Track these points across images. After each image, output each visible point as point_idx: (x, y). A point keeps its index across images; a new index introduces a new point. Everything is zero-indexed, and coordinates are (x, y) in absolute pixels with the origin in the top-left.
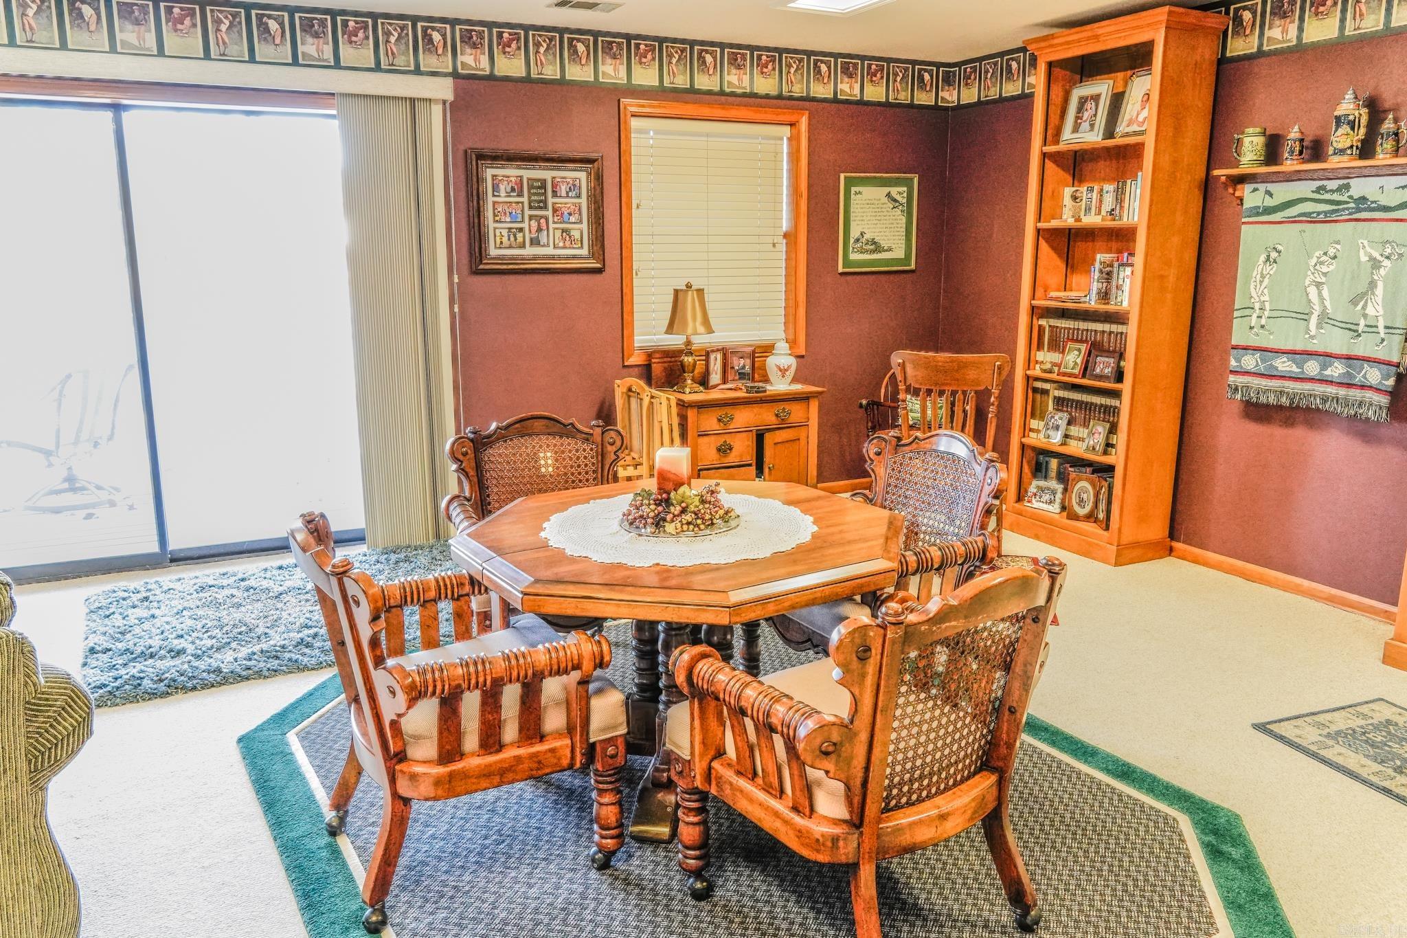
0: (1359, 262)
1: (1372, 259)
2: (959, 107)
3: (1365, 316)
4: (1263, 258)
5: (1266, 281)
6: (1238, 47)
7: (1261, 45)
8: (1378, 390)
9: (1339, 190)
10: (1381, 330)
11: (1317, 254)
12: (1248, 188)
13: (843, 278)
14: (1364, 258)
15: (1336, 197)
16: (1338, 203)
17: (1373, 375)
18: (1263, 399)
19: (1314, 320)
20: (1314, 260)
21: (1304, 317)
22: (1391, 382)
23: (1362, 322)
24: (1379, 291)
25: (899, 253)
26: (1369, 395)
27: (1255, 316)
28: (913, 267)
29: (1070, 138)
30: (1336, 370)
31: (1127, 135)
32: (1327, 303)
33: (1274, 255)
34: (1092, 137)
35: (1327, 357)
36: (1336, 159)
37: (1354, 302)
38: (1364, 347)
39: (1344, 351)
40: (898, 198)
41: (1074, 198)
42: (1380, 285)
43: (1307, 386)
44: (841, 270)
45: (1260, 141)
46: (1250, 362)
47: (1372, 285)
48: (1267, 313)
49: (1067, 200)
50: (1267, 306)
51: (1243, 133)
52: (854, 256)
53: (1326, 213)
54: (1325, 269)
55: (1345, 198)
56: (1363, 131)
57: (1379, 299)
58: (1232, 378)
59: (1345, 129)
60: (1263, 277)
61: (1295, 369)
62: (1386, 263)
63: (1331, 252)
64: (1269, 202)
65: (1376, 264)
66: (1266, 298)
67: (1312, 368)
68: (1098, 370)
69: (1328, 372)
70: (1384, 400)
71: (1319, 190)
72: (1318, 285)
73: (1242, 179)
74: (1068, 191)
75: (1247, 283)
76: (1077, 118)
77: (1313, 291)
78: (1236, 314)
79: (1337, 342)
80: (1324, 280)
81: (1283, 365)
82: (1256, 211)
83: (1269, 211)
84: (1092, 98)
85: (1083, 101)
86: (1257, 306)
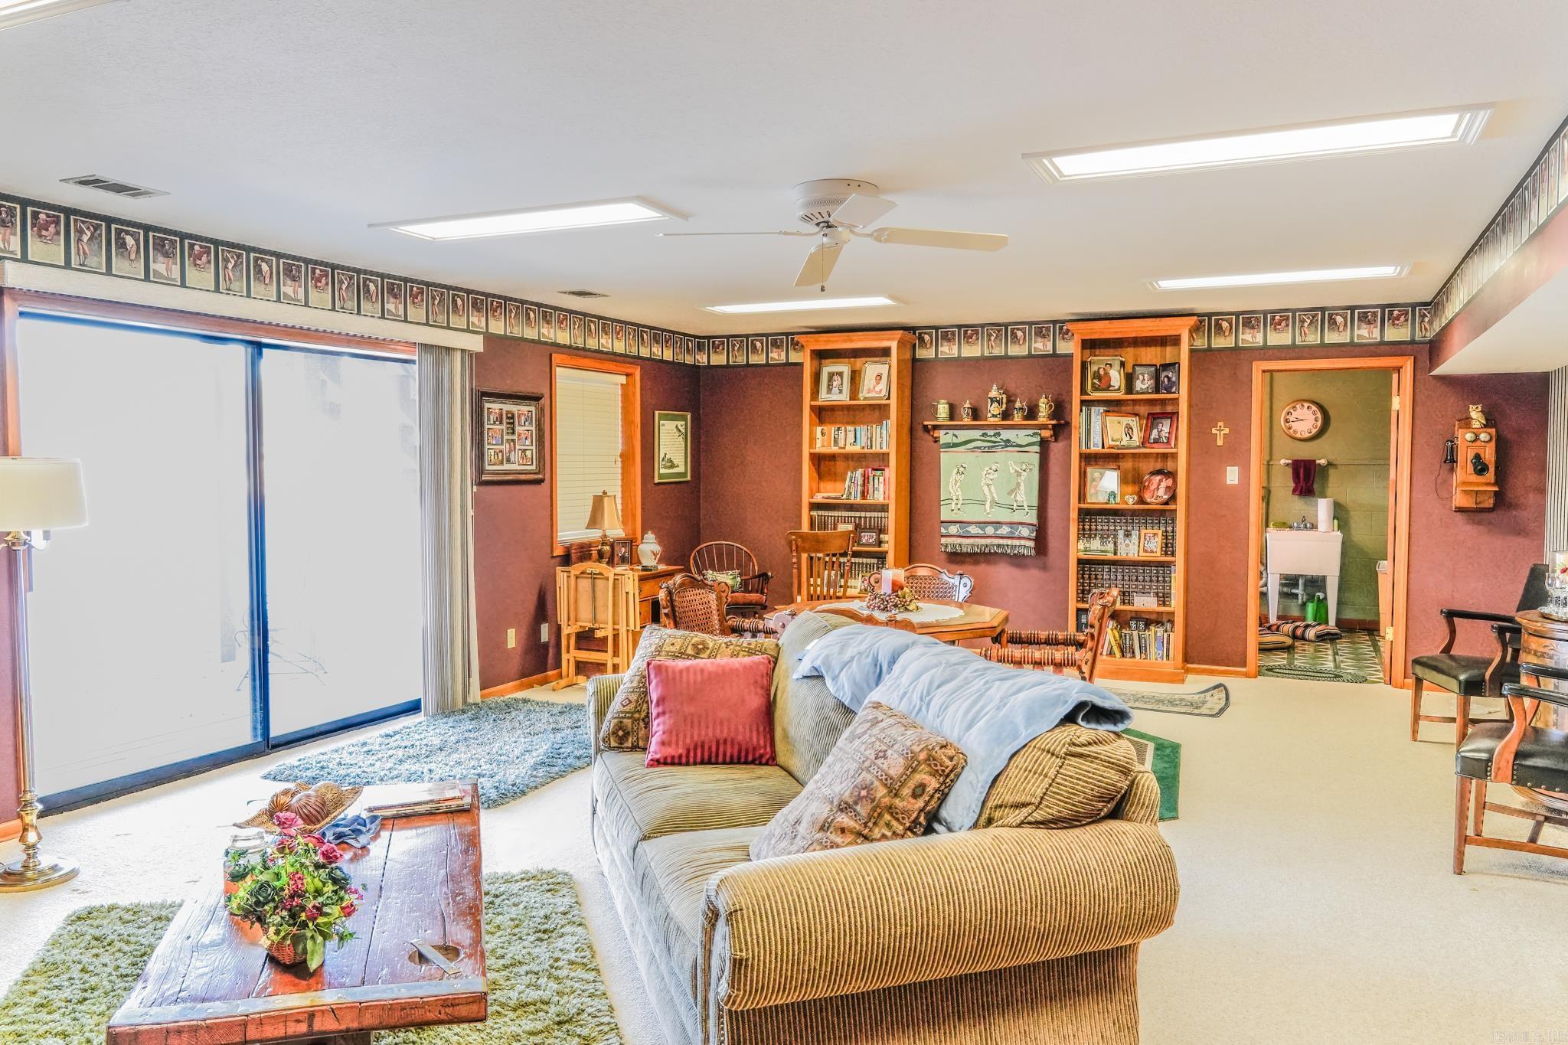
0: (1010, 474)
1: (1016, 471)
2: (709, 367)
3: (1016, 501)
4: (955, 471)
5: (958, 484)
6: (922, 353)
7: (936, 354)
8: (1030, 539)
9: (994, 435)
10: (1026, 507)
11: (986, 469)
12: (942, 432)
13: (657, 488)
14: (1012, 471)
15: (993, 439)
16: (995, 442)
17: (1025, 532)
18: (964, 550)
19: (988, 504)
20: (985, 472)
21: (983, 503)
22: (1034, 534)
23: (1015, 505)
24: (1022, 487)
25: (681, 469)
26: (1023, 542)
27: (953, 504)
28: (689, 478)
29: (825, 397)
30: (1005, 530)
31: (866, 399)
32: (995, 495)
33: (961, 469)
34: (842, 397)
35: (998, 524)
36: (992, 419)
37: (1010, 494)
38: (1017, 517)
39: (1008, 520)
40: (681, 428)
41: (823, 434)
42: (1022, 484)
43: (988, 541)
44: (657, 480)
45: (947, 406)
46: (953, 529)
47: (1018, 484)
48: (961, 502)
49: (819, 435)
50: (961, 498)
51: (938, 402)
52: (663, 471)
53: (989, 447)
54: (991, 477)
55: (998, 440)
56: (1004, 406)
57: (1023, 492)
58: (943, 540)
59: (996, 404)
60: (956, 481)
61: (981, 532)
62: (1024, 473)
63: (994, 468)
64: (955, 440)
65: (1019, 474)
66: (959, 493)
67: (990, 530)
68: (864, 541)
69: (999, 532)
70: (1032, 544)
71: (983, 435)
72: (988, 485)
73: (936, 427)
74: (819, 429)
75: (948, 485)
76: (829, 385)
77: (986, 489)
78: (942, 503)
79: (1004, 516)
80: (991, 482)
81: (973, 530)
82: (948, 446)
83: (955, 445)
84: (837, 373)
85: (831, 376)
86: (954, 498)
